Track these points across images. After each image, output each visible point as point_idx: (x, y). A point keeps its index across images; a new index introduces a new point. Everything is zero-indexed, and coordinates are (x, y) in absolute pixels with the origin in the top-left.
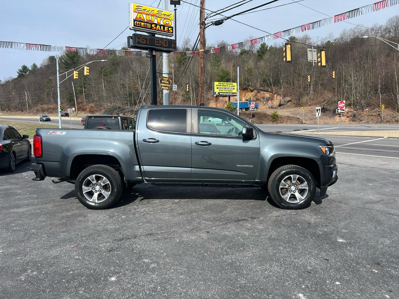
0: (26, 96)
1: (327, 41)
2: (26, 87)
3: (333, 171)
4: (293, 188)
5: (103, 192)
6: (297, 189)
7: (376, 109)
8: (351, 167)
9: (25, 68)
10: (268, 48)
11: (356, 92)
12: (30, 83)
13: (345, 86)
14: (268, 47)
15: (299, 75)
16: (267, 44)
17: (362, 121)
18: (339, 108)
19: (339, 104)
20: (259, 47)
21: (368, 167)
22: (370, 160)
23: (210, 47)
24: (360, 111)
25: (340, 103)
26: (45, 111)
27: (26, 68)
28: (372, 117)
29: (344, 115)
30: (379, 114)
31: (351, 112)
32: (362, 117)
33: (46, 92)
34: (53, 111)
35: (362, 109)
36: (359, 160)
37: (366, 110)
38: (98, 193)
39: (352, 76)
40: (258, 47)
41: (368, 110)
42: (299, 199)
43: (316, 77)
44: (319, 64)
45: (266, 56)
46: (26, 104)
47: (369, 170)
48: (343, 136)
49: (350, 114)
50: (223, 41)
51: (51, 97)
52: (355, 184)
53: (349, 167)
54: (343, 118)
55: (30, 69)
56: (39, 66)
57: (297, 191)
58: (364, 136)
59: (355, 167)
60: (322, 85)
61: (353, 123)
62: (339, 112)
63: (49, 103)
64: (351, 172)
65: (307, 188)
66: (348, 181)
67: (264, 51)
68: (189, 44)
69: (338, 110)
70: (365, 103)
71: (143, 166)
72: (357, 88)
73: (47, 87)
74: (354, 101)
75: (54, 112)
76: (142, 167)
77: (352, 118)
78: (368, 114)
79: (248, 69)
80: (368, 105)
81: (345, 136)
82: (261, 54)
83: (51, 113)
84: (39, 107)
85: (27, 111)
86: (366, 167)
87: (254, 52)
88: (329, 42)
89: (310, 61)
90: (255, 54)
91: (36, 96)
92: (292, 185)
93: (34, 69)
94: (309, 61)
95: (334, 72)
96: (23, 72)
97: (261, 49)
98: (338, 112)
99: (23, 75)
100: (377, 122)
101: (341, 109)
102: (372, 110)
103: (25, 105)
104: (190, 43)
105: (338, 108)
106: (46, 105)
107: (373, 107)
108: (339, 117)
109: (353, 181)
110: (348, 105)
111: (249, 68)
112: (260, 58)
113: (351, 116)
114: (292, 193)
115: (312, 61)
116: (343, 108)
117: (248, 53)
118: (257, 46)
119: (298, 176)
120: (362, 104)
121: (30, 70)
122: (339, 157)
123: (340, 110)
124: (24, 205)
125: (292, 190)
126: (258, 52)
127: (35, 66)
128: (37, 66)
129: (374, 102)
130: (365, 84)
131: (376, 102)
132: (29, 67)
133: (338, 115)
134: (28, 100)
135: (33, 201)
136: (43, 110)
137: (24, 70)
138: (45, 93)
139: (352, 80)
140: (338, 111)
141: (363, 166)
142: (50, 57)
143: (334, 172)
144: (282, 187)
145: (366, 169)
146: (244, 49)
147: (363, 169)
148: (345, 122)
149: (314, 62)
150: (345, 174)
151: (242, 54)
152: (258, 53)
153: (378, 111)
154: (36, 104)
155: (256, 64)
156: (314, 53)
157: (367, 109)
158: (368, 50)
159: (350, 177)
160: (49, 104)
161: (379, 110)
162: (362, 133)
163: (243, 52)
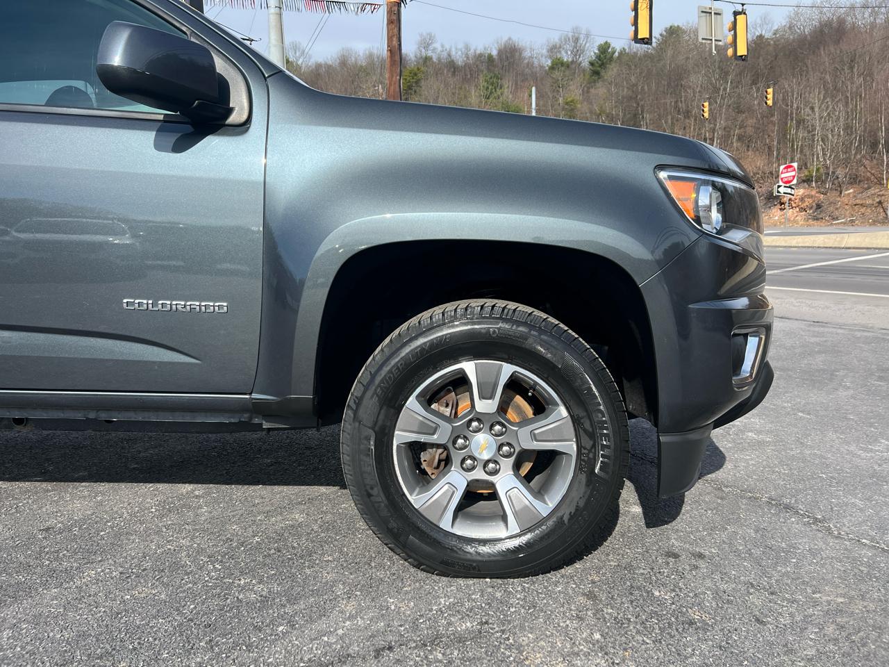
1: (757, 34)
3: (746, 336)
4: (483, 444)
6: (506, 448)
7: (872, 191)
8: (817, 329)
10: (617, 54)
11: (823, 149)
13: (796, 133)
14: (615, 52)
15: (687, 114)
16: (612, 45)
17: (837, 219)
18: (781, 183)
19: (782, 173)
20: (595, 53)
21: (872, 328)
22: (877, 306)
23: (481, 54)
24: (833, 195)
25: (785, 168)
28: (863, 210)
29: (794, 205)
30: (880, 201)
31: (810, 196)
32: (837, 209)
35: (839, 189)
36: (841, 307)
37: (848, 192)
39: (816, 109)
40: (592, 54)
41: (854, 192)
42: (516, 514)
43: (727, 119)
44: (730, 52)
45: (612, 72)
47: (877, 338)
48: (791, 247)
49: (808, 202)
50: (510, 39)
52: (842, 393)
53: (812, 329)
54: (790, 213)
57: (507, 464)
58: (848, 246)
59: (831, 330)
60: (740, 138)
61: (814, 225)
62: (782, 192)
64: (818, 344)
65: (570, 447)
66: (815, 379)
67: (605, 61)
68: (431, 47)
69: (779, 187)
70: (846, 174)
72: (827, 136)
74: (818, 170)
77: (814, 212)
78: (852, 201)
79: (567, 103)
80: (854, 180)
81: (796, 247)
82: (599, 69)
86: (865, 328)
87: (583, 64)
88: (761, 37)
89: (704, 41)
90: (584, 71)
92: (475, 424)
94: (700, 40)
95: (770, 90)
97: (598, 57)
98: (778, 192)
100: (874, 221)
101: (788, 185)
102: (862, 192)
104: (434, 45)
105: (778, 182)
107: (866, 186)
108: (781, 209)
109: (831, 380)
110: (804, 181)
111: (569, 100)
112: (597, 78)
113: (811, 208)
114: (479, 474)
115: (709, 42)
116: (791, 181)
117: (568, 67)
118: (590, 51)
119: (507, 370)
120: (838, 178)
122: (778, 298)
123: (785, 187)
125: (473, 458)
126: (592, 64)
129: (869, 174)
130: (848, 129)
131: (873, 172)
133: (779, 206)
139: (816, 118)
140: (780, 189)
141: (855, 325)
143: (752, 342)
144: (413, 437)
145: (866, 334)
146: (559, 57)
147: (858, 334)
148: (795, 221)
149: (715, 45)
150: (797, 351)
151: (552, 68)
152: (591, 67)
153: (878, 195)
155: (586, 92)
156: (716, 19)
157: (851, 191)
158: (855, 50)
159: (819, 361)
161: (881, 193)
162: (843, 238)
163: (558, 64)
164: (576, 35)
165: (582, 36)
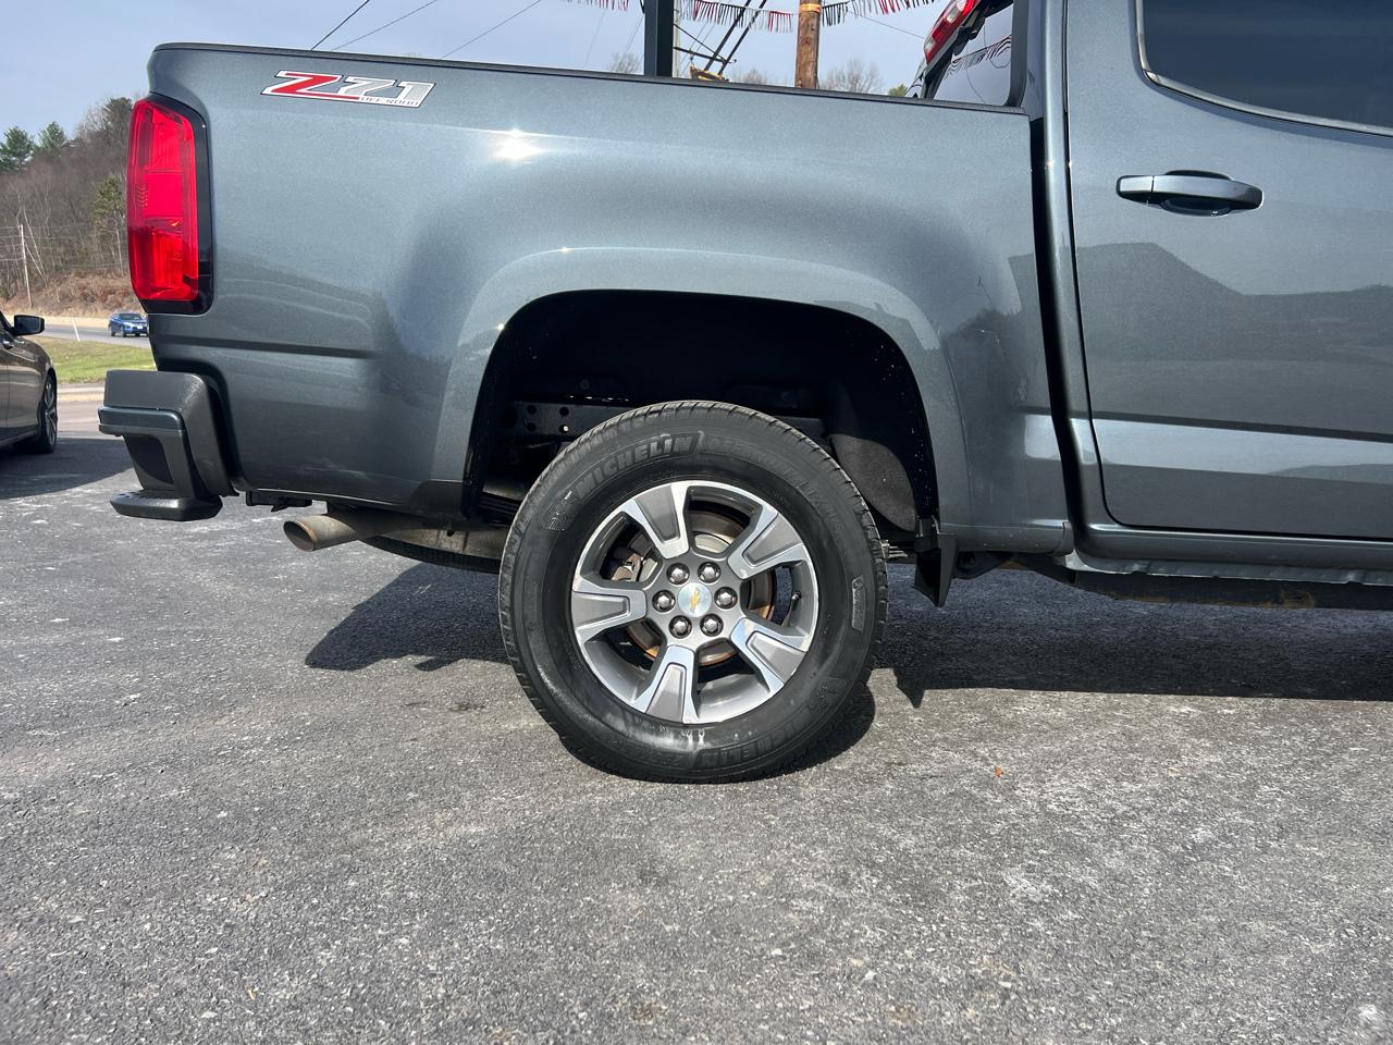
0: (23, 241)
2: (23, 209)
5: (741, 630)
9: (17, 138)
12: (37, 193)
26: (93, 301)
27: (24, 138)
33: (98, 229)
34: (126, 299)
38: (698, 638)
46: (23, 274)
51: (116, 250)
55: (38, 142)
56: (70, 134)
63: (109, 271)
71: (1090, 416)
73: (103, 210)
75: (129, 304)
76: (1079, 426)
83: (116, 307)
84: (72, 283)
85: (25, 297)
91: (60, 243)
93: (52, 146)
96: (9, 152)
99: (11, 164)
103: (17, 276)
106: (97, 278)
121: (38, 148)
124: (39, 717)
127: (54, 133)
128: (62, 133)
132: (32, 137)
134: (28, 257)
135: (106, 679)
136: (85, 297)
137: (15, 148)
138: (95, 235)
142: (113, 101)
154: (58, 273)
160: (109, 275)
164: (856, 73)
165: (864, 76)
